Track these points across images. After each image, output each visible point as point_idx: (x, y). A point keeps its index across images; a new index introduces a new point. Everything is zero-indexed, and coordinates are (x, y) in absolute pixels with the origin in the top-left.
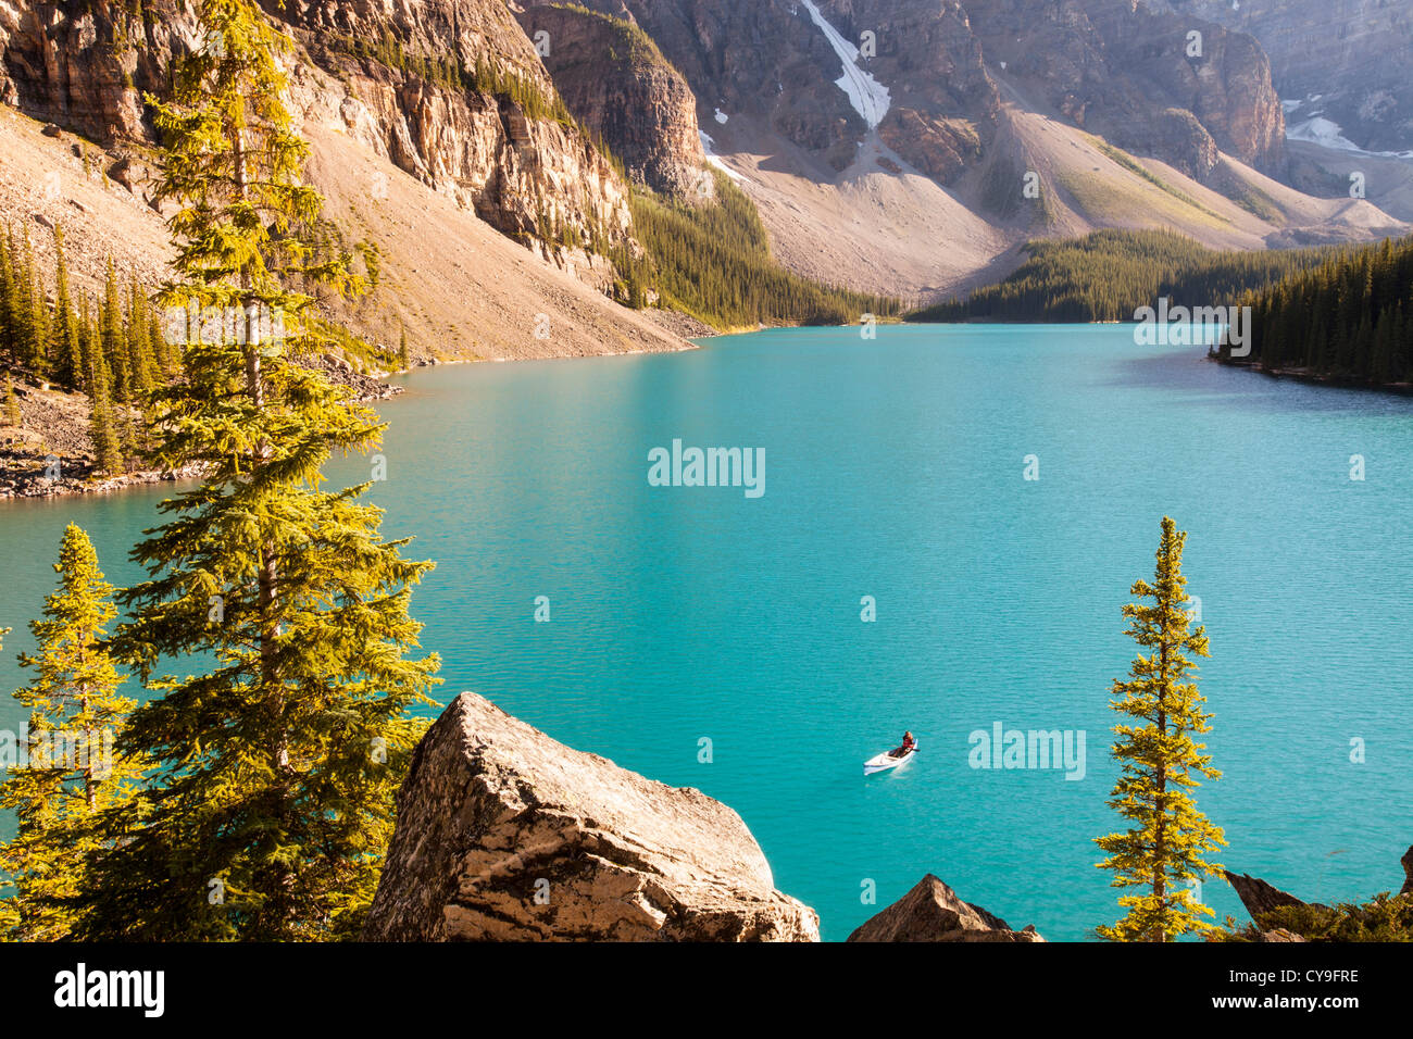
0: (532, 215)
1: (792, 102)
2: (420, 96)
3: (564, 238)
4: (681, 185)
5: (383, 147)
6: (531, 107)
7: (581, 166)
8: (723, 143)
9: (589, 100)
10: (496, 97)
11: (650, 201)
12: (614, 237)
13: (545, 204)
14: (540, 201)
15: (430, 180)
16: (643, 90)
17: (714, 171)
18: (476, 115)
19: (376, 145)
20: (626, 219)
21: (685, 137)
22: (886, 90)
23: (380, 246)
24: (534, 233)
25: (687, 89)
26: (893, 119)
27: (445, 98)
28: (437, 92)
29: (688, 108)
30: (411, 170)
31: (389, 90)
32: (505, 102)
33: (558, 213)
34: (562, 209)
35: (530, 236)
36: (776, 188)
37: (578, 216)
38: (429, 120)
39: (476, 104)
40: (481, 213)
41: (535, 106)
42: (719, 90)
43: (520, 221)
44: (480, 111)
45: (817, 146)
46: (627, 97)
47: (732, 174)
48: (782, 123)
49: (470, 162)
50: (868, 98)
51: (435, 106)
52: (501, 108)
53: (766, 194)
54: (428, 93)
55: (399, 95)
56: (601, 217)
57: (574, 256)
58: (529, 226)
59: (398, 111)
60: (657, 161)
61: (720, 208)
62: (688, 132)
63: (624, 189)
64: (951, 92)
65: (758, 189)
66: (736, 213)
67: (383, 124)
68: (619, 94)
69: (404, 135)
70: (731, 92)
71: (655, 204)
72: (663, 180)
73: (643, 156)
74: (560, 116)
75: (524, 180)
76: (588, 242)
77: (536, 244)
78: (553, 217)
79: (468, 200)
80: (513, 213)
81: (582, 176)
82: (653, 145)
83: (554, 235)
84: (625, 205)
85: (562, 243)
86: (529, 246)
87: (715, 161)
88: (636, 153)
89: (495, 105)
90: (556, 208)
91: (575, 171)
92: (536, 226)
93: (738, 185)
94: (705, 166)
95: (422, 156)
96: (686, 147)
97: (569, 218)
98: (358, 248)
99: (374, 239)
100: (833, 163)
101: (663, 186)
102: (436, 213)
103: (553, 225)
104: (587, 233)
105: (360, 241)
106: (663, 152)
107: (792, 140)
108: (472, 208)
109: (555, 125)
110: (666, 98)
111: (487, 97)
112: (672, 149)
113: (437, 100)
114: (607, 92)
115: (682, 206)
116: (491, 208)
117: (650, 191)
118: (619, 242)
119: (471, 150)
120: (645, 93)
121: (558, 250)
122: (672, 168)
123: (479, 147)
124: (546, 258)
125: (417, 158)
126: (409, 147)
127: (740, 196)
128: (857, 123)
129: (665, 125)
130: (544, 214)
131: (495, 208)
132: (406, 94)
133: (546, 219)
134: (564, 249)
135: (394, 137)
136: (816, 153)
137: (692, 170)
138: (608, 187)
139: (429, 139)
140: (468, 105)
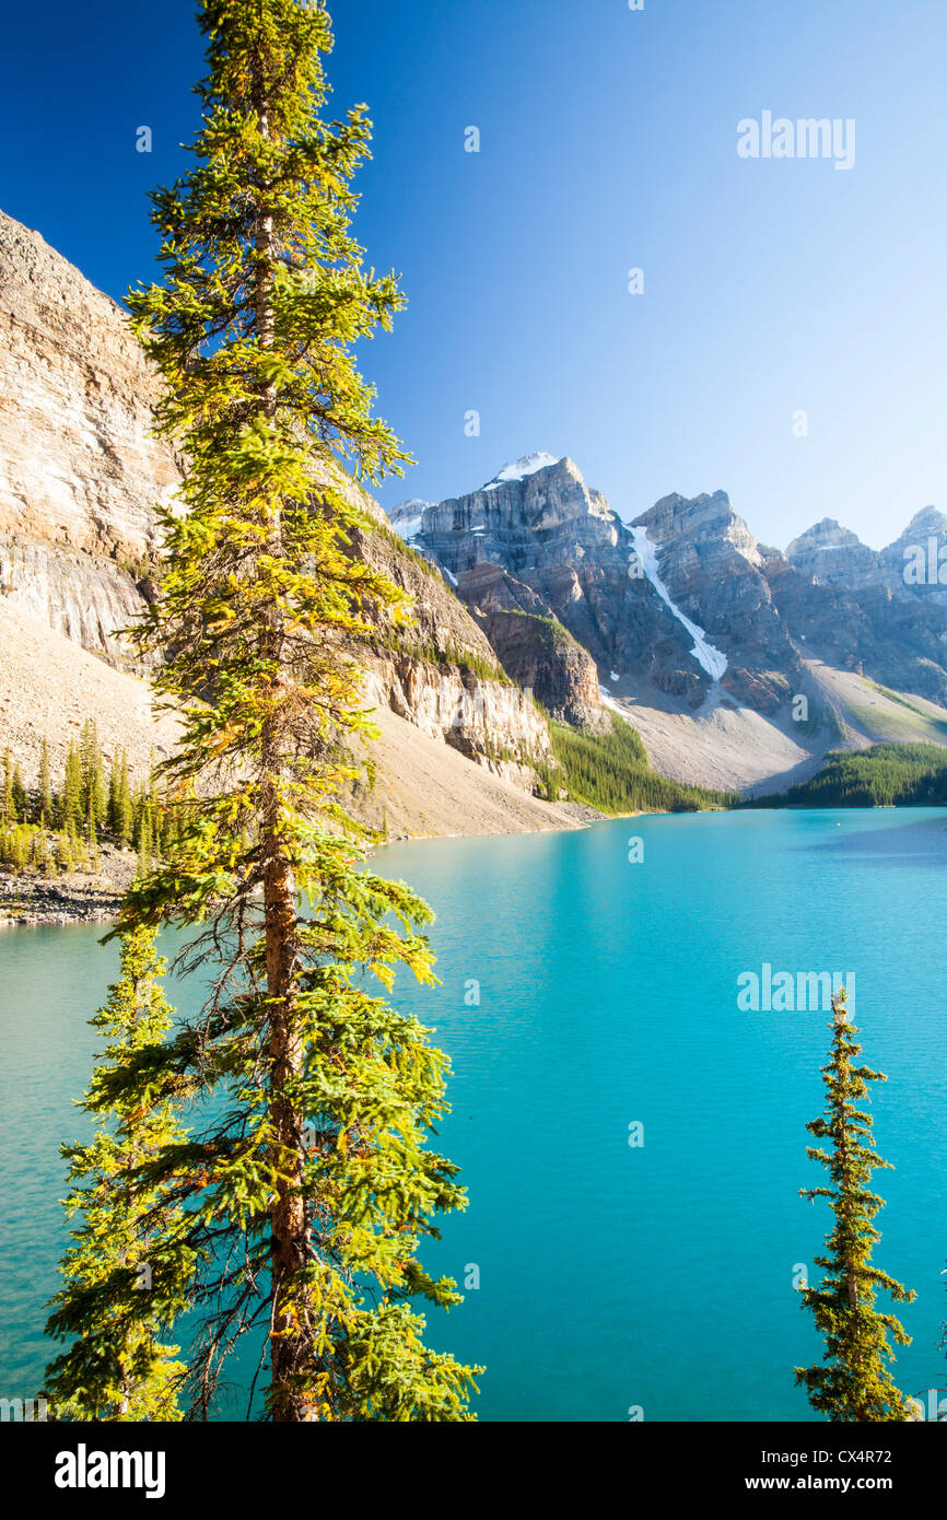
0: (482, 741)
1: (662, 665)
2: (410, 667)
3: (504, 755)
4: (588, 721)
5: (386, 699)
6: (481, 672)
7: (515, 709)
8: (615, 691)
9: (527, 668)
10: (458, 666)
11: (567, 731)
12: (537, 755)
13: (490, 733)
14: (487, 731)
15: (415, 720)
16: (562, 662)
17: (610, 711)
18: (445, 678)
19: (380, 699)
20: (546, 742)
21: (590, 690)
22: (725, 656)
23: (378, 762)
24: (483, 753)
25: (590, 660)
26: (731, 674)
27: (425, 668)
28: (420, 664)
29: (592, 670)
30: (402, 714)
31: (390, 665)
32: (464, 670)
33: (499, 739)
34: (502, 737)
35: (480, 754)
36: (653, 721)
37: (512, 741)
38: (415, 682)
39: (446, 671)
40: (448, 741)
41: (484, 672)
42: (613, 659)
43: (474, 745)
44: (448, 675)
45: (679, 693)
46: (552, 666)
47: (623, 713)
48: (655, 679)
49: (441, 708)
50: (712, 660)
51: (419, 674)
52: (462, 674)
53: (646, 725)
54: (415, 665)
55: (397, 669)
56: (528, 740)
57: (509, 767)
58: (480, 748)
59: (396, 677)
60: (572, 705)
61: (614, 735)
62: (592, 687)
63: (545, 723)
64: (768, 656)
65: (641, 723)
66: (626, 740)
67: (386, 686)
68: (546, 664)
69: (399, 692)
70: (621, 661)
71: (570, 733)
72: (576, 717)
73: (562, 703)
74: (501, 677)
75: (476, 719)
76: (519, 758)
77: (484, 759)
78: (495, 742)
79: (440, 732)
80: (469, 740)
81: (515, 715)
82: (569, 695)
83: (496, 754)
84: (545, 733)
85: (501, 758)
86: (479, 763)
87: (611, 703)
88: (557, 701)
89: (458, 672)
90: (498, 737)
91: (511, 712)
92: (484, 748)
93: (626, 720)
94: (603, 708)
95: (410, 704)
96: (591, 696)
97: (506, 742)
98: (363, 763)
99: (375, 758)
100: (690, 704)
101: (574, 720)
102: (415, 741)
103: (496, 747)
104: (519, 752)
105: (365, 759)
106: (576, 699)
107: (664, 691)
108: (443, 737)
109: (497, 683)
110: (577, 665)
111: (453, 666)
112: (582, 698)
113: (420, 669)
114: (538, 663)
115: (589, 734)
116: (454, 737)
117: (567, 725)
118: (541, 757)
119: (441, 700)
120: (563, 662)
121: (498, 763)
122: (580, 710)
123: (447, 698)
124: (491, 771)
125: (407, 707)
126: (401, 699)
127: (628, 727)
128: (706, 678)
129: (576, 682)
130: (490, 740)
131: (458, 739)
132: (401, 668)
133: (491, 743)
134: (502, 763)
135: (392, 694)
136: (679, 697)
137: (596, 712)
138: (533, 721)
139: (415, 694)
140: (441, 673)
